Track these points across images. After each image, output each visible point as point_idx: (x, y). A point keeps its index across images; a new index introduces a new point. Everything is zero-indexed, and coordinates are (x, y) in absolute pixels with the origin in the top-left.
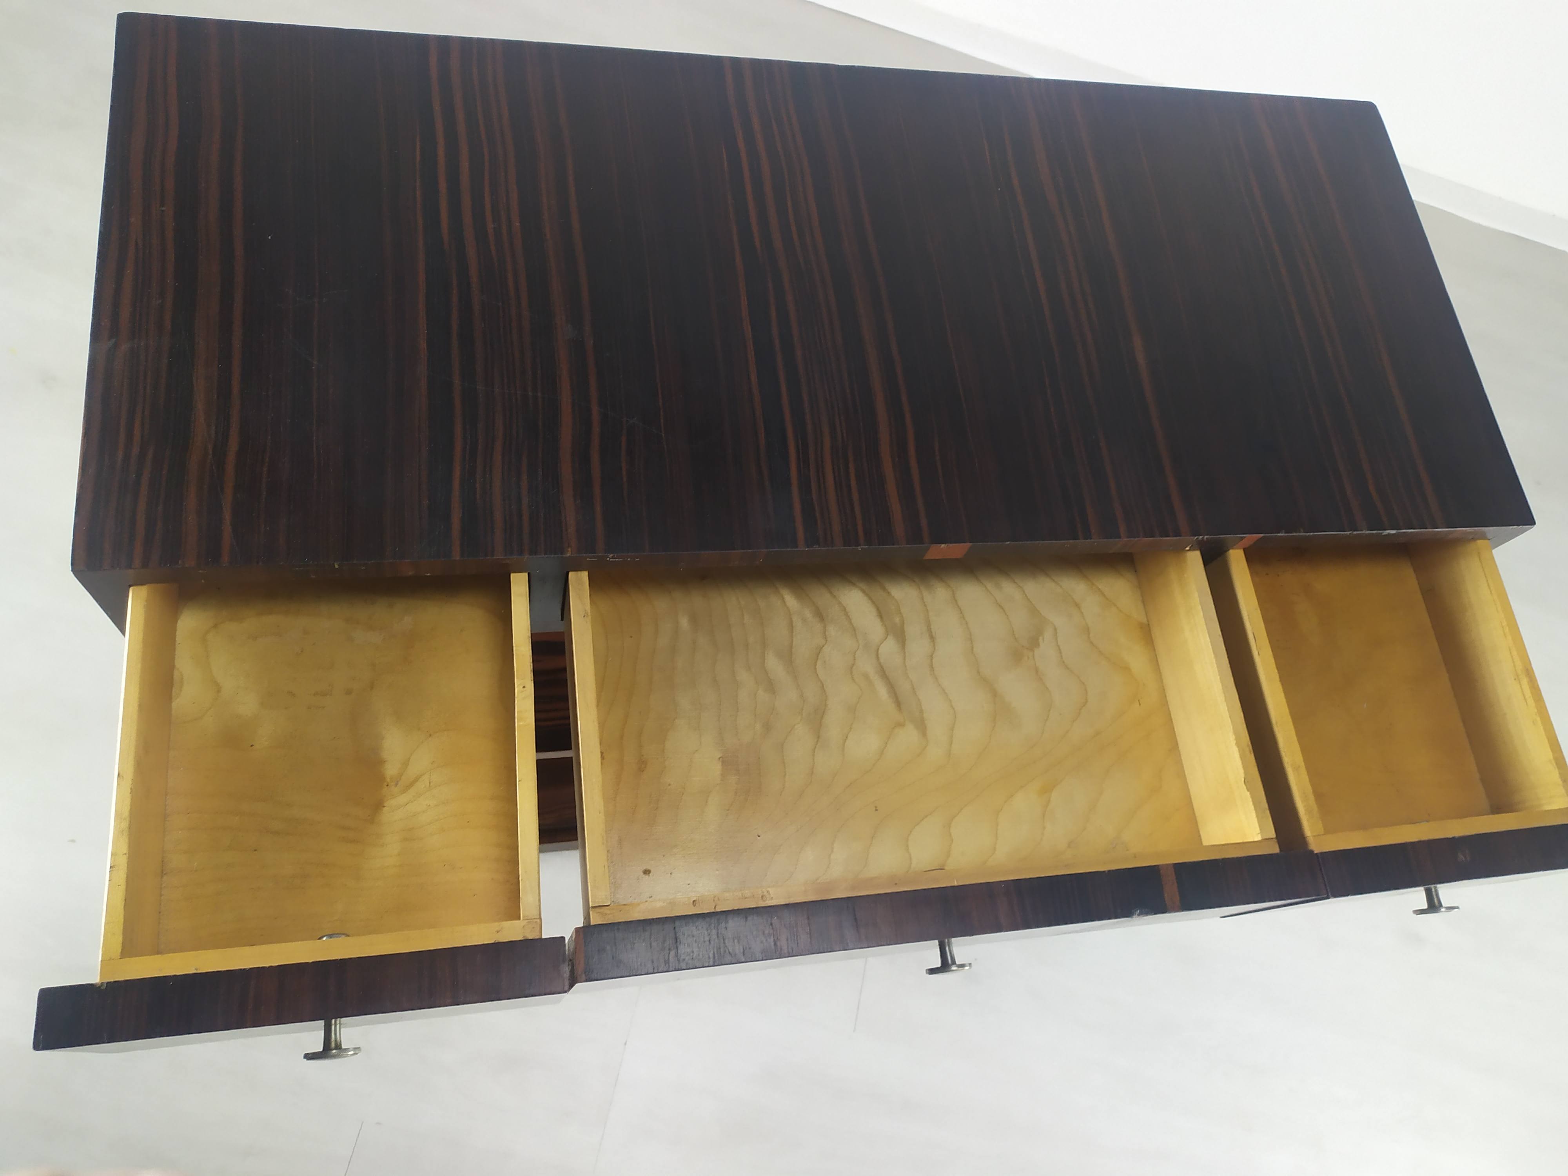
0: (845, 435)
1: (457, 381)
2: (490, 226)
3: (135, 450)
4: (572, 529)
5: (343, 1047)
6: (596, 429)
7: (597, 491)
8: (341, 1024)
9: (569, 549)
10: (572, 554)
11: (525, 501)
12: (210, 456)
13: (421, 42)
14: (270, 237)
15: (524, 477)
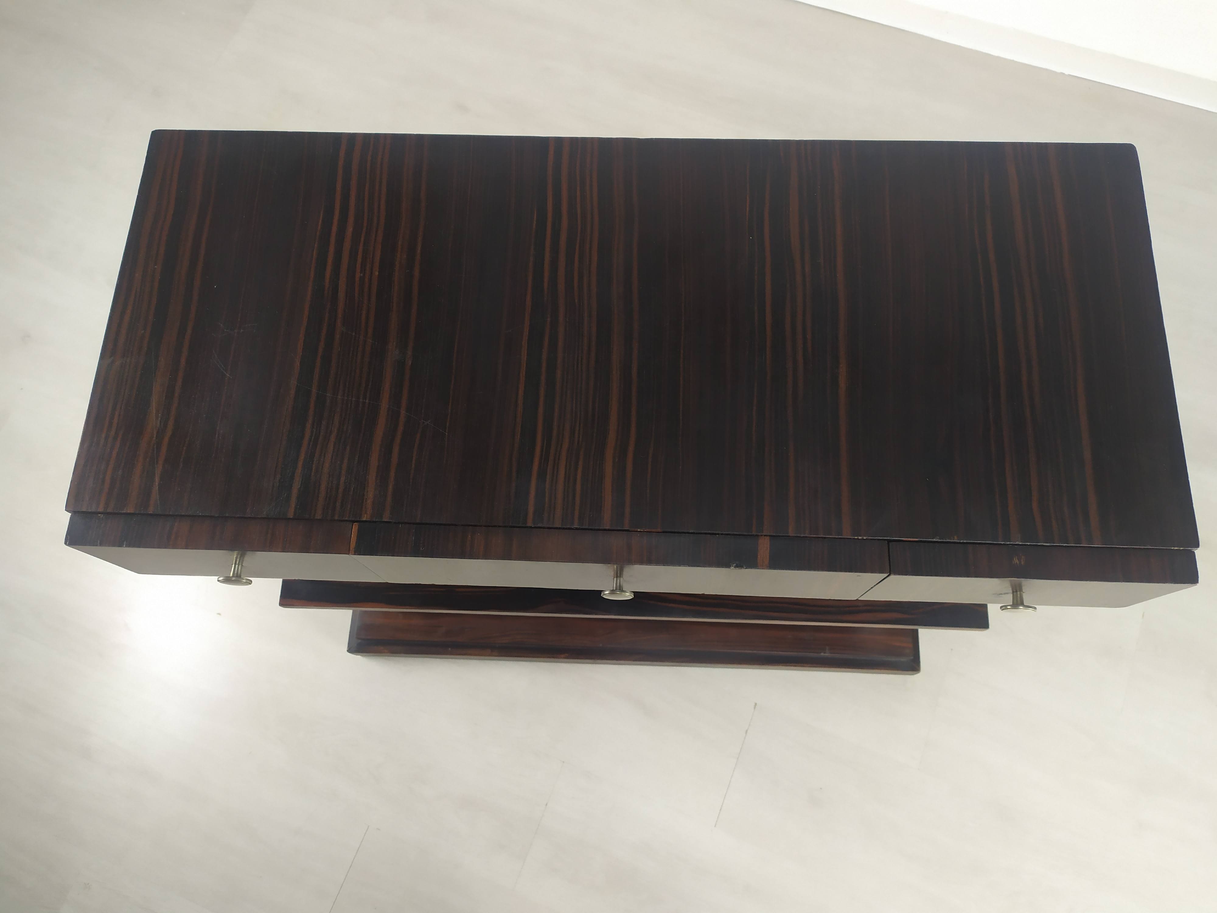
0: (581, 440)
1: (314, 390)
2: (358, 275)
3: (113, 433)
4: (369, 502)
5: (242, 577)
6: (401, 428)
7: (392, 474)
8: (243, 566)
9: (366, 515)
10: (367, 519)
11: (343, 479)
12: (154, 439)
13: (336, 138)
14: (215, 287)
15: (346, 461)
